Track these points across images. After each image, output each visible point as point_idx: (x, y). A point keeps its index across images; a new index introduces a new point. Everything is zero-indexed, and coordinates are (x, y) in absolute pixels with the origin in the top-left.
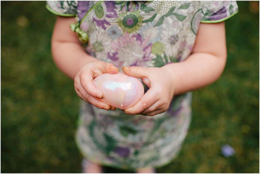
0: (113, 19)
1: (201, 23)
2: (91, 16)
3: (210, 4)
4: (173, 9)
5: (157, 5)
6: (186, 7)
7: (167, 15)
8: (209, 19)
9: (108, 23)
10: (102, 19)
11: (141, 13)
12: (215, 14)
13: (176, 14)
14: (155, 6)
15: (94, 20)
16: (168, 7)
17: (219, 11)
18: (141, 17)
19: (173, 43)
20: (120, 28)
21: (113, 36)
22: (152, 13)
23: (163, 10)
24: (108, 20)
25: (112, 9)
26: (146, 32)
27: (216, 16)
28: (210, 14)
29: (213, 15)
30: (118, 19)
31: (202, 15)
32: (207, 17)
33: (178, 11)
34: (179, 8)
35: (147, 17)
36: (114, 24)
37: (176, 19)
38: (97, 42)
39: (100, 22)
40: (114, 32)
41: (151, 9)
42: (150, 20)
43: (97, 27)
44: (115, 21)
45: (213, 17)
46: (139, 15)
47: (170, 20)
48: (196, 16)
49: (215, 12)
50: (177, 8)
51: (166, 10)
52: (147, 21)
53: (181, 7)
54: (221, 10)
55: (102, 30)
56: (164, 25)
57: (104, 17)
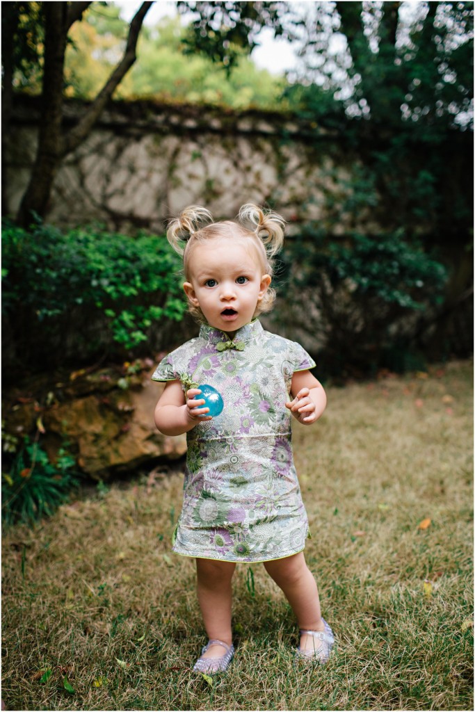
0: (218, 368)
2: (201, 369)
4: (262, 359)
6: (271, 359)
7: (258, 364)
10: (210, 369)
11: (238, 361)
12: (301, 364)
13: (264, 363)
14: (246, 355)
15: (204, 372)
16: (258, 358)
18: (238, 364)
19: (265, 384)
20: (223, 374)
21: (219, 381)
22: (245, 361)
23: (255, 360)
25: (216, 360)
26: (243, 375)
27: (303, 366)
28: (298, 365)
30: (221, 366)
32: (297, 367)
33: (266, 361)
35: (242, 364)
36: (219, 371)
37: (265, 367)
40: (219, 377)
41: (243, 359)
42: (245, 365)
43: (206, 377)
45: (301, 366)
46: (236, 363)
47: (261, 367)
50: (265, 359)
51: (257, 360)
52: (242, 367)
53: (268, 358)
54: (304, 361)
55: (211, 378)
56: (257, 371)
57: (211, 368)
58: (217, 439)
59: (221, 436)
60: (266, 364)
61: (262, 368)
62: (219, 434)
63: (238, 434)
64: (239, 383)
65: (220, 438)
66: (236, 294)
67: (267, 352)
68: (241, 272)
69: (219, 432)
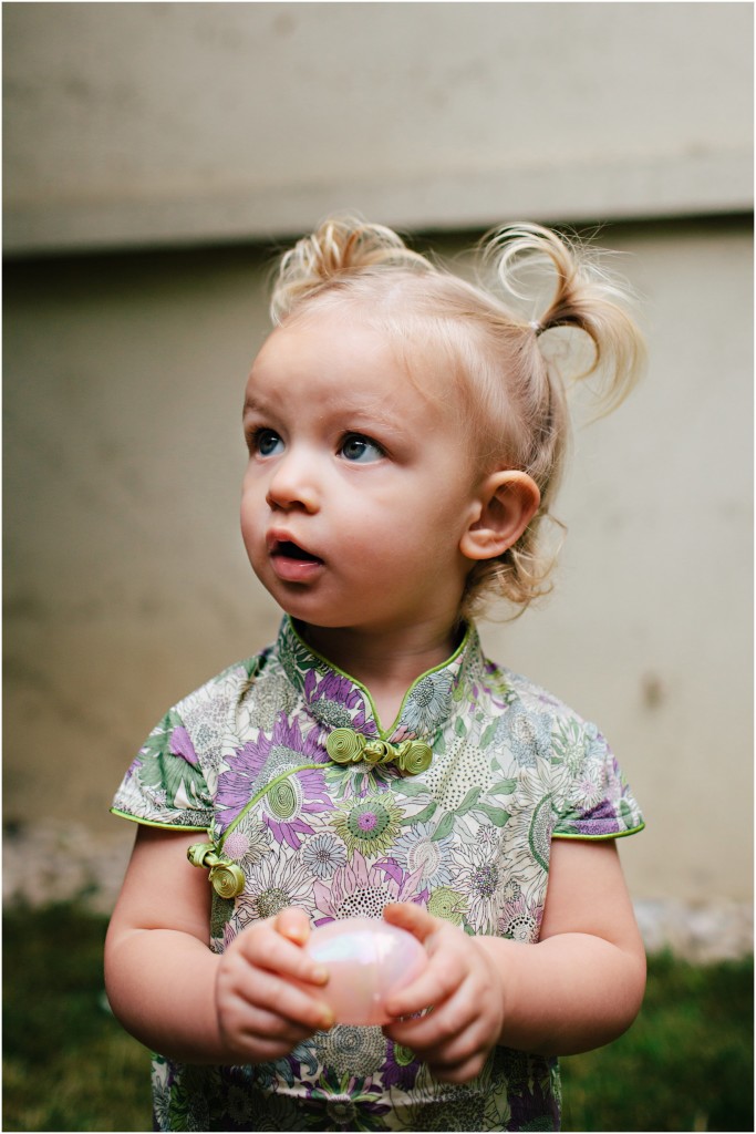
0: (321, 815)
1: (554, 840)
2: (260, 814)
3: (572, 789)
4: (476, 794)
5: (435, 778)
6: (508, 790)
7: (460, 811)
8: (573, 829)
9: (308, 829)
10: (291, 819)
11: (397, 799)
12: (588, 815)
13: (483, 808)
14: (430, 782)
15: (268, 823)
16: (462, 789)
17: (597, 809)
18: (399, 809)
19: (486, 890)
20: (339, 841)
21: (321, 868)
22: (424, 799)
23: (450, 798)
24: (308, 819)
25: (318, 791)
26: (412, 855)
27: (590, 822)
28: (574, 816)
29: (581, 818)
30: (334, 813)
31: (556, 817)
32: (568, 822)
33: (490, 798)
34: (491, 793)
35: (413, 810)
36: (324, 829)
37: (487, 822)
38: (270, 891)
39: (285, 829)
40: (323, 856)
41: (420, 789)
42: (421, 817)
43: (275, 846)
44: (327, 821)
45: (583, 823)
46: (392, 803)
47: (470, 823)
48: (539, 817)
49: (587, 809)
50: (486, 790)
51: (456, 798)
52: (413, 821)
53: (497, 790)
54: (602, 806)
55: (290, 852)
56: (457, 839)
57: (297, 813)
58: (294, 1092)
59: (307, 1085)
60: (489, 811)
61: (474, 827)
62: (305, 1078)
63: (374, 1088)
64: (394, 885)
65: (303, 1093)
66: (319, 491)
67: (496, 766)
68: (353, 415)
69: (304, 1069)
